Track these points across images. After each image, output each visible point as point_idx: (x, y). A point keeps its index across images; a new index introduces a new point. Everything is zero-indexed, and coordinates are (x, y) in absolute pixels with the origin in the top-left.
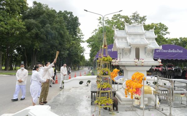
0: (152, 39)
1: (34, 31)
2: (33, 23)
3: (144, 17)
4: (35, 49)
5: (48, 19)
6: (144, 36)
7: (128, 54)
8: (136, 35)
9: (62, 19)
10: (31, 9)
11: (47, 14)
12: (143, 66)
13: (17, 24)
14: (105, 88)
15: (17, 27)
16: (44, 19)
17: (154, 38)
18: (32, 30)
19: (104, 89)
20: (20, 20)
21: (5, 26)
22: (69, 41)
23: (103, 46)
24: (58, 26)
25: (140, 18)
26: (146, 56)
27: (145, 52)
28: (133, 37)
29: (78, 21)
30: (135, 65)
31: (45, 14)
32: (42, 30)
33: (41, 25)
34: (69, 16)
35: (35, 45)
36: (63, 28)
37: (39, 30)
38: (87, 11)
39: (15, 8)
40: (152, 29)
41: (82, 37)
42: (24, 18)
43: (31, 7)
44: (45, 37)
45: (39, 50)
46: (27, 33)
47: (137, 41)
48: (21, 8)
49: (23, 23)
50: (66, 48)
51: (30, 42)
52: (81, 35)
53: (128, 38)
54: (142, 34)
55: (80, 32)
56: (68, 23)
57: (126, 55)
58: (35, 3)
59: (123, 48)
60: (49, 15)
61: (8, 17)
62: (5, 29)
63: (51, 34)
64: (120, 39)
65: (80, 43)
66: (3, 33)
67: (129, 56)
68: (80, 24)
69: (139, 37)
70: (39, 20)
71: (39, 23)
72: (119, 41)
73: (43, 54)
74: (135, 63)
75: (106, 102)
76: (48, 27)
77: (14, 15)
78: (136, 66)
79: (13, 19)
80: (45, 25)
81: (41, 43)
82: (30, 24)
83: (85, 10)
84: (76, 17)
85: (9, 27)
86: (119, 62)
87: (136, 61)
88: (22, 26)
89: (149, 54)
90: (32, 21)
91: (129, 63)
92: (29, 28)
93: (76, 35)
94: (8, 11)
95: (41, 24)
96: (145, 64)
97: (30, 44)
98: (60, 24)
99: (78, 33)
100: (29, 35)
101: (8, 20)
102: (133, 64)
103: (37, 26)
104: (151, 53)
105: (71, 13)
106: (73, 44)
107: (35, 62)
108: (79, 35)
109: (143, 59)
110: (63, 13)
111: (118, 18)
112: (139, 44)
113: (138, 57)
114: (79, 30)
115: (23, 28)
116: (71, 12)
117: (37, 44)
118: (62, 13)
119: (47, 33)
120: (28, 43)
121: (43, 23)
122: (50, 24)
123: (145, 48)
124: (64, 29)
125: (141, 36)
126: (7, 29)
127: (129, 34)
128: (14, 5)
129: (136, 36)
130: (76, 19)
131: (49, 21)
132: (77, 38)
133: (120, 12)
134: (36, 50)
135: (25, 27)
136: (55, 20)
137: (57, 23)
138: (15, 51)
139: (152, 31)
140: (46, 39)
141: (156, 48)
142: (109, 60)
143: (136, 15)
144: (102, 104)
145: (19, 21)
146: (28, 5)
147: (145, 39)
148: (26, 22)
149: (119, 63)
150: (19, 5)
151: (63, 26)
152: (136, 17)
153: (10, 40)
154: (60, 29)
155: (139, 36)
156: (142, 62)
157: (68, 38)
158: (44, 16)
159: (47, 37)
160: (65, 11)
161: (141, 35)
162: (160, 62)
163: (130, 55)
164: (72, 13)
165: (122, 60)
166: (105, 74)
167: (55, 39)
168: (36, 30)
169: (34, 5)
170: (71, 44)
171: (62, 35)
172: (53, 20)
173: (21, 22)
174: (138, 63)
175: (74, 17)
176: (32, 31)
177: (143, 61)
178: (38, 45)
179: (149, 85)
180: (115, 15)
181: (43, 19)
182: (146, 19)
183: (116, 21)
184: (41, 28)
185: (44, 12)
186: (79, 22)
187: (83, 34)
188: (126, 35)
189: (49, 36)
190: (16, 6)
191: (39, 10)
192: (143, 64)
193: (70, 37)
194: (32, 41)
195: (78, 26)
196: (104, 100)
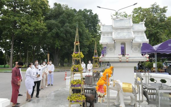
0: (141, 32)
1: (54, 31)
2: (53, 24)
5: (67, 18)
6: (132, 30)
8: (123, 29)
9: (80, 17)
11: (66, 14)
12: (127, 62)
13: (39, 25)
15: (39, 28)
16: (63, 18)
17: (143, 31)
18: (52, 30)
19: (74, 86)
20: (42, 22)
21: (29, 28)
22: (88, 39)
23: (75, 43)
26: (133, 51)
27: (132, 47)
28: (119, 31)
29: (98, 18)
31: (64, 14)
32: (62, 29)
33: (60, 25)
34: (89, 13)
35: (56, 44)
36: (82, 26)
37: (59, 30)
38: (100, 8)
39: (38, 11)
42: (46, 19)
43: (52, 9)
44: (65, 36)
45: (59, 48)
46: (49, 32)
47: (124, 35)
48: (43, 10)
49: (44, 24)
50: (87, 46)
51: (51, 41)
53: (113, 33)
56: (88, 21)
57: (111, 51)
58: (55, 4)
60: (68, 14)
61: (32, 19)
62: (29, 30)
63: (70, 33)
64: (106, 35)
66: (27, 34)
67: (114, 51)
69: (126, 31)
70: (59, 20)
71: (59, 23)
72: (104, 37)
73: (64, 52)
74: (119, 59)
75: (76, 99)
76: (67, 26)
77: (37, 17)
78: (120, 62)
79: (36, 21)
80: (64, 24)
81: (61, 41)
82: (51, 24)
83: (98, 7)
84: (96, 14)
85: (32, 28)
88: (44, 27)
89: (136, 49)
90: (53, 21)
91: (113, 59)
92: (50, 28)
93: (96, 32)
94: (32, 14)
95: (61, 24)
96: (130, 59)
97: (52, 43)
98: (78, 23)
99: (99, 30)
100: (50, 35)
101: (32, 22)
102: (117, 59)
103: (57, 26)
104: (139, 47)
105: (90, 11)
106: (93, 41)
107: (57, 59)
109: (128, 55)
111: (139, 11)
113: (123, 53)
114: (100, 27)
115: (44, 29)
117: (57, 43)
118: (82, 12)
119: (67, 32)
120: (50, 42)
121: (63, 22)
122: (69, 23)
124: (82, 27)
125: (128, 30)
126: (31, 30)
127: (115, 29)
128: (36, 8)
129: (122, 30)
130: (96, 16)
131: (68, 20)
132: (98, 35)
134: (57, 48)
135: (46, 28)
136: (74, 18)
137: (76, 21)
138: (42, 50)
139: (142, 24)
140: (65, 37)
143: (155, 6)
145: (41, 22)
146: (49, 6)
147: (132, 33)
148: (48, 23)
149: (102, 59)
150: (41, 8)
151: (82, 24)
152: (156, 9)
155: (126, 30)
156: (127, 58)
157: (87, 36)
158: (64, 16)
159: (66, 36)
160: (84, 9)
161: (128, 28)
162: (147, 58)
168: (56, 30)
169: (55, 6)
171: (81, 33)
172: (72, 19)
173: (42, 24)
174: (123, 59)
175: (94, 14)
176: (53, 31)
181: (62, 19)
184: (61, 27)
185: (64, 11)
186: (99, 19)
188: (112, 30)
189: (69, 35)
190: (39, 9)
191: (58, 11)
192: (127, 60)
193: (89, 34)
194: (53, 40)
195: (98, 23)
196: (75, 96)
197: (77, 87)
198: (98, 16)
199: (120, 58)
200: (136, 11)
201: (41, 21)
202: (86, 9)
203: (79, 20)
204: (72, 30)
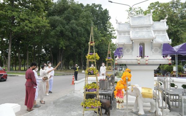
0: (163, 31)
1: (58, 29)
2: (57, 20)
4: (61, 48)
6: (152, 28)
7: (131, 51)
8: (141, 27)
9: (88, 13)
11: (72, 9)
12: (147, 64)
13: (41, 22)
14: (91, 89)
15: (41, 25)
16: (69, 14)
17: (165, 30)
18: (56, 27)
19: (89, 90)
20: (44, 18)
21: (29, 25)
23: (89, 43)
24: (84, 21)
26: (153, 53)
27: (152, 48)
28: (137, 30)
29: (108, 14)
30: (137, 63)
31: (69, 9)
32: (67, 27)
34: (98, 9)
35: (60, 43)
37: (64, 27)
38: (112, 2)
39: (39, 5)
40: (164, 19)
41: (113, 32)
42: (49, 15)
43: (56, 3)
44: (70, 34)
45: (64, 48)
46: (52, 30)
47: (143, 35)
48: (45, 4)
49: (47, 21)
51: (55, 40)
52: (112, 30)
53: (131, 32)
54: (149, 26)
55: (111, 27)
56: (97, 17)
57: (128, 52)
59: (123, 44)
60: (74, 10)
61: (33, 15)
62: (30, 27)
63: (77, 31)
64: (122, 34)
65: (111, 39)
66: (28, 33)
68: (110, 18)
69: (145, 30)
71: (64, 19)
72: (120, 36)
73: (69, 53)
76: (73, 23)
77: (39, 12)
78: (139, 64)
79: (37, 18)
80: (70, 21)
81: (66, 41)
82: (54, 21)
83: (109, 1)
84: (106, 10)
85: (33, 26)
87: (138, 59)
88: (47, 24)
89: (156, 50)
91: (130, 61)
92: (53, 25)
93: (106, 30)
94: (32, 9)
95: (66, 20)
96: (150, 62)
97: (56, 42)
98: (86, 19)
99: (109, 28)
100: (54, 33)
101: (32, 18)
102: (135, 62)
103: (62, 23)
104: (159, 48)
105: (100, 6)
106: (102, 40)
108: (110, 30)
109: (147, 57)
110: (91, 6)
111: (157, 6)
113: (142, 54)
114: (110, 24)
115: (47, 26)
116: (100, 4)
117: (62, 43)
118: (90, 7)
119: (73, 30)
120: (53, 42)
121: (68, 19)
122: (76, 19)
123: (152, 43)
124: (90, 25)
125: (147, 28)
126: (32, 28)
127: (132, 27)
128: (38, 2)
129: (141, 29)
130: (106, 12)
131: (74, 16)
132: (108, 34)
135: (49, 25)
136: (81, 15)
137: (83, 18)
138: (43, 50)
139: (163, 22)
140: (71, 36)
141: (164, 43)
142: (96, 58)
145: (43, 19)
147: (152, 32)
148: (51, 20)
149: (118, 61)
150: (43, 2)
151: (90, 21)
153: (36, 39)
154: (86, 24)
155: (145, 28)
156: (147, 60)
157: (96, 35)
158: (69, 12)
159: (72, 35)
160: (93, 4)
161: (148, 27)
162: (169, 60)
163: (133, 52)
164: (101, 5)
167: (80, 36)
168: (60, 27)
170: (100, 40)
171: (89, 31)
172: (79, 15)
173: (45, 20)
174: (142, 61)
175: (104, 10)
176: (57, 28)
177: (147, 58)
178: (63, 43)
179: (176, 88)
180: (152, 4)
181: (67, 15)
184: (66, 24)
185: (69, 7)
186: (109, 15)
187: (114, 29)
188: (129, 29)
189: (75, 33)
190: (40, 3)
191: (63, 6)
192: (147, 62)
193: (98, 33)
194: (57, 39)
195: (108, 20)
196: (89, 102)
197: (92, 92)
198: (108, 11)
199: (139, 60)
200: (152, 6)
201: (43, 18)
202: (95, 4)
203: (87, 17)
204: (78, 28)
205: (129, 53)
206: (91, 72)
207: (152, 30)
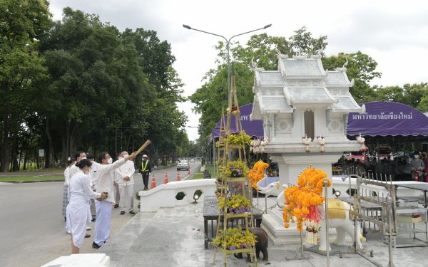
0: (343, 89)
1: (67, 77)
2: (65, 59)
3: (321, 40)
4: (72, 119)
5: (100, 48)
6: (324, 83)
7: (289, 126)
8: (304, 80)
9: (132, 47)
10: (58, 25)
11: (97, 37)
12: (322, 153)
13: (26, 62)
14: (237, 208)
15: (27, 70)
16: (90, 48)
17: (346, 88)
18: (62, 75)
20: (35, 53)
22: (149, 99)
23: (229, 109)
24: (122, 65)
25: (314, 42)
26: (330, 130)
27: (328, 121)
28: (297, 86)
29: (170, 52)
30: (304, 151)
31: (91, 37)
32: (86, 74)
33: (83, 64)
34: (148, 40)
35: (71, 110)
36: (136, 69)
37: (79, 75)
38: (190, 28)
39: (22, 24)
40: (341, 67)
41: (179, 88)
42: (42, 48)
43: (59, 22)
44: (94, 91)
45: (79, 120)
46: (51, 81)
47: (308, 95)
48: (34, 23)
49: (40, 60)
50: (144, 116)
51: (59, 102)
52: (177, 84)
53: (286, 90)
54: (318, 79)
55: (175, 78)
56: (146, 58)
57: (283, 129)
58: (68, 11)
59: (276, 112)
60: (101, 39)
61: (6, 46)
63: (108, 85)
64: (268, 92)
65: (176, 102)
67: (290, 130)
68: (173, 59)
69: (311, 85)
70: (79, 51)
71: (79, 58)
72: (264, 96)
73: (89, 131)
74: (304, 146)
75: (239, 241)
76: (100, 67)
77: (18, 40)
78: (308, 153)
79: (18, 51)
80: (93, 62)
81: (84, 104)
82: (58, 60)
83: (184, 26)
84: (165, 43)
85: (8, 69)
86: (267, 145)
87: (307, 142)
88: (39, 67)
89: (335, 126)
90: (63, 53)
91: (292, 146)
92: (55, 71)
93: (166, 85)
94: (3, 32)
95: (83, 60)
96: (328, 148)
97: (60, 108)
98: (127, 60)
99: (170, 79)
100: (56, 88)
101: (5, 52)
102: (300, 148)
103: (73, 65)
104: (341, 121)
105: (153, 34)
106: (159, 105)
108: (173, 84)
109: (322, 138)
110: (135, 34)
111: (263, 42)
112: (312, 102)
113: (310, 132)
114: (173, 73)
115: (40, 71)
116: (153, 31)
117: (75, 108)
118: (133, 35)
119: (99, 82)
120: (55, 107)
121: (89, 58)
122: (105, 60)
123: (327, 111)
124: (136, 72)
125: (316, 83)
126: (4, 75)
127: (288, 80)
128: (18, 16)
129: (304, 83)
130: (166, 47)
131: (101, 53)
132: (169, 92)
133: (265, 28)
134: (74, 121)
135: (45, 69)
136: (116, 49)
137: (121, 56)
138: (24, 125)
139: (342, 72)
140: (96, 95)
141: (351, 111)
142: (245, 141)
143: (303, 34)
144: (230, 245)
145: (30, 55)
146: (51, 15)
147: (326, 90)
148: (48, 58)
149: (267, 147)
150: (31, 18)
151: (135, 63)
152: (304, 40)
153: (11, 101)
154: (128, 71)
155: (311, 83)
156: (322, 145)
157: (148, 93)
158: (90, 42)
160: (138, 29)
161: (316, 80)
162: (361, 144)
163: (293, 129)
164: (155, 33)
165: (274, 140)
166: (235, 175)
167: (116, 96)
168: (72, 75)
169: (67, 15)
170: (155, 105)
171: (133, 85)
172: (112, 50)
173: (36, 58)
174: (312, 146)
175: (161, 42)
176: (63, 77)
177: (323, 141)
178: (76, 110)
179: (337, 196)
180: (255, 37)
181: (87, 49)
182: (327, 44)
183: (256, 49)
184: (84, 69)
185: (90, 32)
186: (172, 54)
187: (182, 83)
188: (281, 83)
189: (103, 89)
190: (24, 21)
191: (77, 29)
192: (323, 149)
193: (152, 90)
194: (63, 102)
195: (170, 64)
196: (235, 235)
198: (169, 46)
199: (308, 145)
200: (255, 41)
201: (30, 52)
202: (142, 29)
203: (128, 55)
204: (112, 78)
205: (286, 131)
206: (238, 170)
207: (324, 85)
